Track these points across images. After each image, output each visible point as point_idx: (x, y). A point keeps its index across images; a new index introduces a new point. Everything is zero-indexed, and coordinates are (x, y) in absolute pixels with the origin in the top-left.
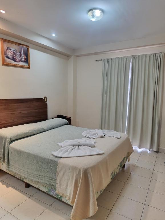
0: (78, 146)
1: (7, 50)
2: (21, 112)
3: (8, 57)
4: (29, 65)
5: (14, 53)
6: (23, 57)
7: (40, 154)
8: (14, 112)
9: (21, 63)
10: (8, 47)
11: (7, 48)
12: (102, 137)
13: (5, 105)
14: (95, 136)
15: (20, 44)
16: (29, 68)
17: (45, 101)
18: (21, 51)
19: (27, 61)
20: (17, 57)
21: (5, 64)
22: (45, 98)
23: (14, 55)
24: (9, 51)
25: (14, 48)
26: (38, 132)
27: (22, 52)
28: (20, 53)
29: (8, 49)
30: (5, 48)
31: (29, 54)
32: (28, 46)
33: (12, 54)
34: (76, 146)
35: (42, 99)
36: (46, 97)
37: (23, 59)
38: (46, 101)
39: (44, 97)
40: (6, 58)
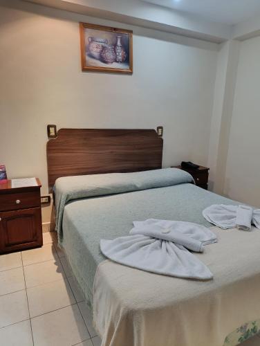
0: (162, 240)
1: (90, 43)
2: (111, 152)
3: (92, 56)
4: (131, 68)
5: (104, 48)
6: (120, 53)
7: (87, 236)
8: (100, 152)
9: (115, 66)
10: (92, 38)
11: (90, 40)
12: (243, 228)
13: (85, 139)
14: (226, 221)
15: (115, 29)
16: (131, 73)
17: (160, 134)
18: (117, 42)
19: (127, 60)
20: (109, 55)
21: (86, 68)
22: (160, 130)
23: (102, 51)
24: (94, 45)
25: (103, 38)
26: (123, 190)
27: (119, 43)
28: (115, 45)
29: (92, 41)
30: (87, 40)
31: (132, 45)
32: (131, 32)
33: (99, 50)
34: (158, 239)
35: (154, 130)
36: (161, 128)
37: (120, 58)
38: (162, 135)
39: (158, 128)
40: (87, 58)
